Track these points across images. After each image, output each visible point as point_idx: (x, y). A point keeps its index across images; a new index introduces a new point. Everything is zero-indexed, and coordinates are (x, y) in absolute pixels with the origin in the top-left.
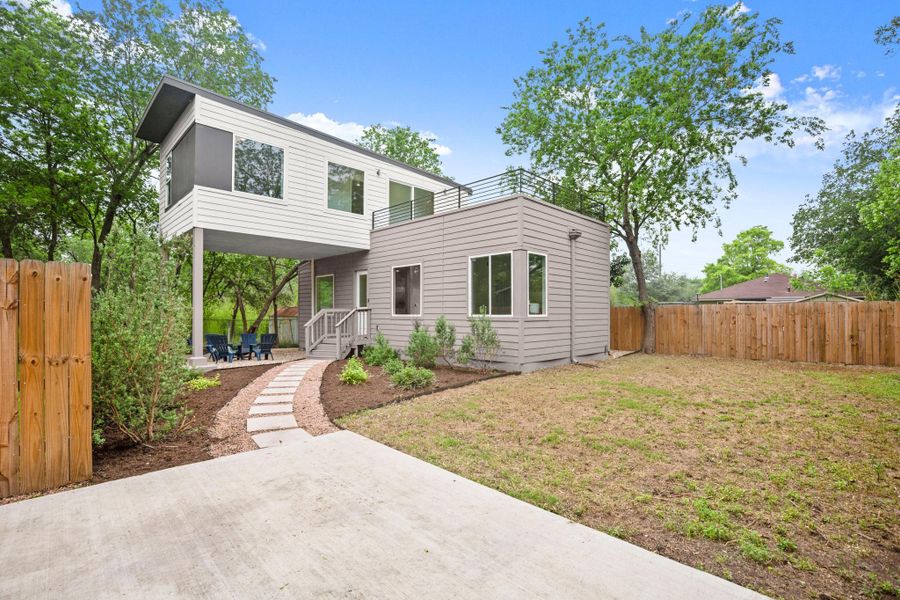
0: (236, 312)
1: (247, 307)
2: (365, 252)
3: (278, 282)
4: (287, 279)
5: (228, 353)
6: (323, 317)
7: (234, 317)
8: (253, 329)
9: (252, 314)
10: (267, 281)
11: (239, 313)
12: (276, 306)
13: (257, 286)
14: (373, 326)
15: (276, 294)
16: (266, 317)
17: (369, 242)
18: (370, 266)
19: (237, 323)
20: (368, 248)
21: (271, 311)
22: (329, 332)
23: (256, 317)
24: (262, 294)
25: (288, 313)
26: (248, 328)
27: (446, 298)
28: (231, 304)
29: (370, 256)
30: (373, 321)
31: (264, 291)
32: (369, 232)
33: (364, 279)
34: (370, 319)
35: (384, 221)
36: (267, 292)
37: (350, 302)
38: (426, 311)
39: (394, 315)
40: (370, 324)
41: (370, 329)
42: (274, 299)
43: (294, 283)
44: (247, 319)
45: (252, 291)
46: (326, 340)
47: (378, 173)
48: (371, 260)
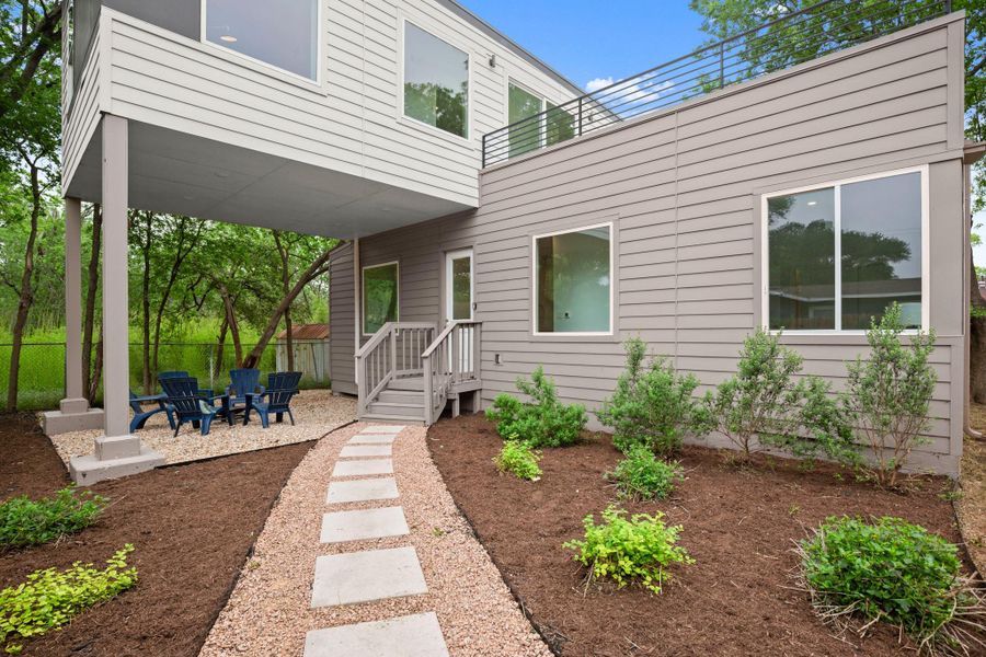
0: (224, 331)
1: (243, 325)
2: (470, 213)
3: (292, 285)
4: (307, 278)
5: (200, 414)
6: (388, 339)
7: (222, 339)
8: (253, 360)
9: (249, 336)
10: (273, 282)
11: (229, 334)
12: (288, 321)
13: (258, 292)
14: (485, 356)
15: (290, 301)
16: (272, 341)
17: (476, 193)
18: (479, 240)
19: (226, 349)
20: (475, 204)
21: (281, 332)
22: (399, 366)
23: (257, 340)
24: (266, 304)
25: (309, 334)
26: (244, 356)
27: (683, 295)
28: (216, 320)
29: (478, 220)
30: (485, 346)
31: (270, 299)
32: (475, 174)
33: (462, 266)
34: (479, 341)
35: (500, 151)
36: (273, 301)
37: (434, 310)
38: (625, 323)
39: (536, 333)
40: (479, 351)
41: (479, 361)
42: (286, 311)
43: (321, 283)
44: (242, 342)
45: (250, 299)
46: (395, 383)
47: (492, 63)
48: (480, 227)
